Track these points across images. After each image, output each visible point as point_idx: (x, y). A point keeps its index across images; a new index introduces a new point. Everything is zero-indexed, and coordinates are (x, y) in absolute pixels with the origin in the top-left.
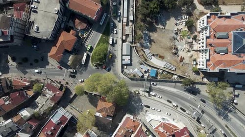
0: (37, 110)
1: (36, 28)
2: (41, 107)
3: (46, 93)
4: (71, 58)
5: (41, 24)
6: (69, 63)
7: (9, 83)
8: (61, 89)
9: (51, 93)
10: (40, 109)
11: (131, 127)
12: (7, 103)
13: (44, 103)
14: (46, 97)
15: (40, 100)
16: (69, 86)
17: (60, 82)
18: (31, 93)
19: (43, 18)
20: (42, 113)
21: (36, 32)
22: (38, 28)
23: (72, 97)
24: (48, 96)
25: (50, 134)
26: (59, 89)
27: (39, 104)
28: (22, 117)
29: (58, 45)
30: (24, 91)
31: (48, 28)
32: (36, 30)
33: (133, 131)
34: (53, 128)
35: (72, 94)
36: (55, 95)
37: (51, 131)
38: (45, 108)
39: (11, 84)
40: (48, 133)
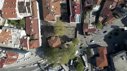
0: (91, 13)
1: (124, 59)
2: (90, 16)
3: (93, 26)
4: (93, 53)
5: (122, 63)
6: (92, 50)
7: (116, 16)
8: (86, 33)
9: (90, 28)
10: (90, 14)
11: (33, 43)
12: (111, 6)
13: (90, 19)
14: (91, 23)
15: (93, 19)
16: (83, 36)
17: (89, 35)
18: (101, 19)
19: (124, 66)
20: (87, 13)
21: (123, 56)
22: (123, 59)
23: (78, 32)
24: (91, 25)
25: (75, 7)
26: (87, 32)
27: (93, 16)
28: (97, 5)
29: (105, 57)
30: (105, 18)
31: (117, 63)
32: (123, 57)
33: (30, 42)
34: (75, 11)
35: (78, 33)
36: (87, 28)
37: (75, 8)
38: (87, 17)
39: (115, 17)
40: (76, 6)
